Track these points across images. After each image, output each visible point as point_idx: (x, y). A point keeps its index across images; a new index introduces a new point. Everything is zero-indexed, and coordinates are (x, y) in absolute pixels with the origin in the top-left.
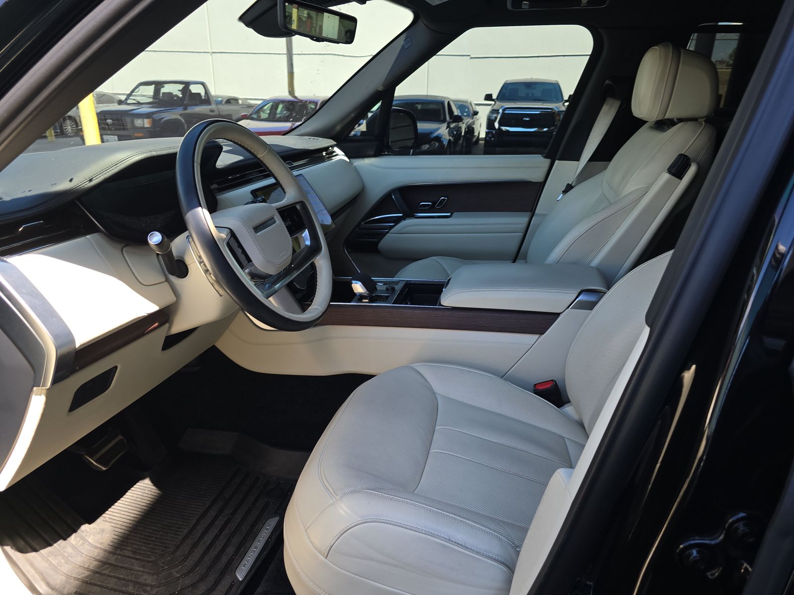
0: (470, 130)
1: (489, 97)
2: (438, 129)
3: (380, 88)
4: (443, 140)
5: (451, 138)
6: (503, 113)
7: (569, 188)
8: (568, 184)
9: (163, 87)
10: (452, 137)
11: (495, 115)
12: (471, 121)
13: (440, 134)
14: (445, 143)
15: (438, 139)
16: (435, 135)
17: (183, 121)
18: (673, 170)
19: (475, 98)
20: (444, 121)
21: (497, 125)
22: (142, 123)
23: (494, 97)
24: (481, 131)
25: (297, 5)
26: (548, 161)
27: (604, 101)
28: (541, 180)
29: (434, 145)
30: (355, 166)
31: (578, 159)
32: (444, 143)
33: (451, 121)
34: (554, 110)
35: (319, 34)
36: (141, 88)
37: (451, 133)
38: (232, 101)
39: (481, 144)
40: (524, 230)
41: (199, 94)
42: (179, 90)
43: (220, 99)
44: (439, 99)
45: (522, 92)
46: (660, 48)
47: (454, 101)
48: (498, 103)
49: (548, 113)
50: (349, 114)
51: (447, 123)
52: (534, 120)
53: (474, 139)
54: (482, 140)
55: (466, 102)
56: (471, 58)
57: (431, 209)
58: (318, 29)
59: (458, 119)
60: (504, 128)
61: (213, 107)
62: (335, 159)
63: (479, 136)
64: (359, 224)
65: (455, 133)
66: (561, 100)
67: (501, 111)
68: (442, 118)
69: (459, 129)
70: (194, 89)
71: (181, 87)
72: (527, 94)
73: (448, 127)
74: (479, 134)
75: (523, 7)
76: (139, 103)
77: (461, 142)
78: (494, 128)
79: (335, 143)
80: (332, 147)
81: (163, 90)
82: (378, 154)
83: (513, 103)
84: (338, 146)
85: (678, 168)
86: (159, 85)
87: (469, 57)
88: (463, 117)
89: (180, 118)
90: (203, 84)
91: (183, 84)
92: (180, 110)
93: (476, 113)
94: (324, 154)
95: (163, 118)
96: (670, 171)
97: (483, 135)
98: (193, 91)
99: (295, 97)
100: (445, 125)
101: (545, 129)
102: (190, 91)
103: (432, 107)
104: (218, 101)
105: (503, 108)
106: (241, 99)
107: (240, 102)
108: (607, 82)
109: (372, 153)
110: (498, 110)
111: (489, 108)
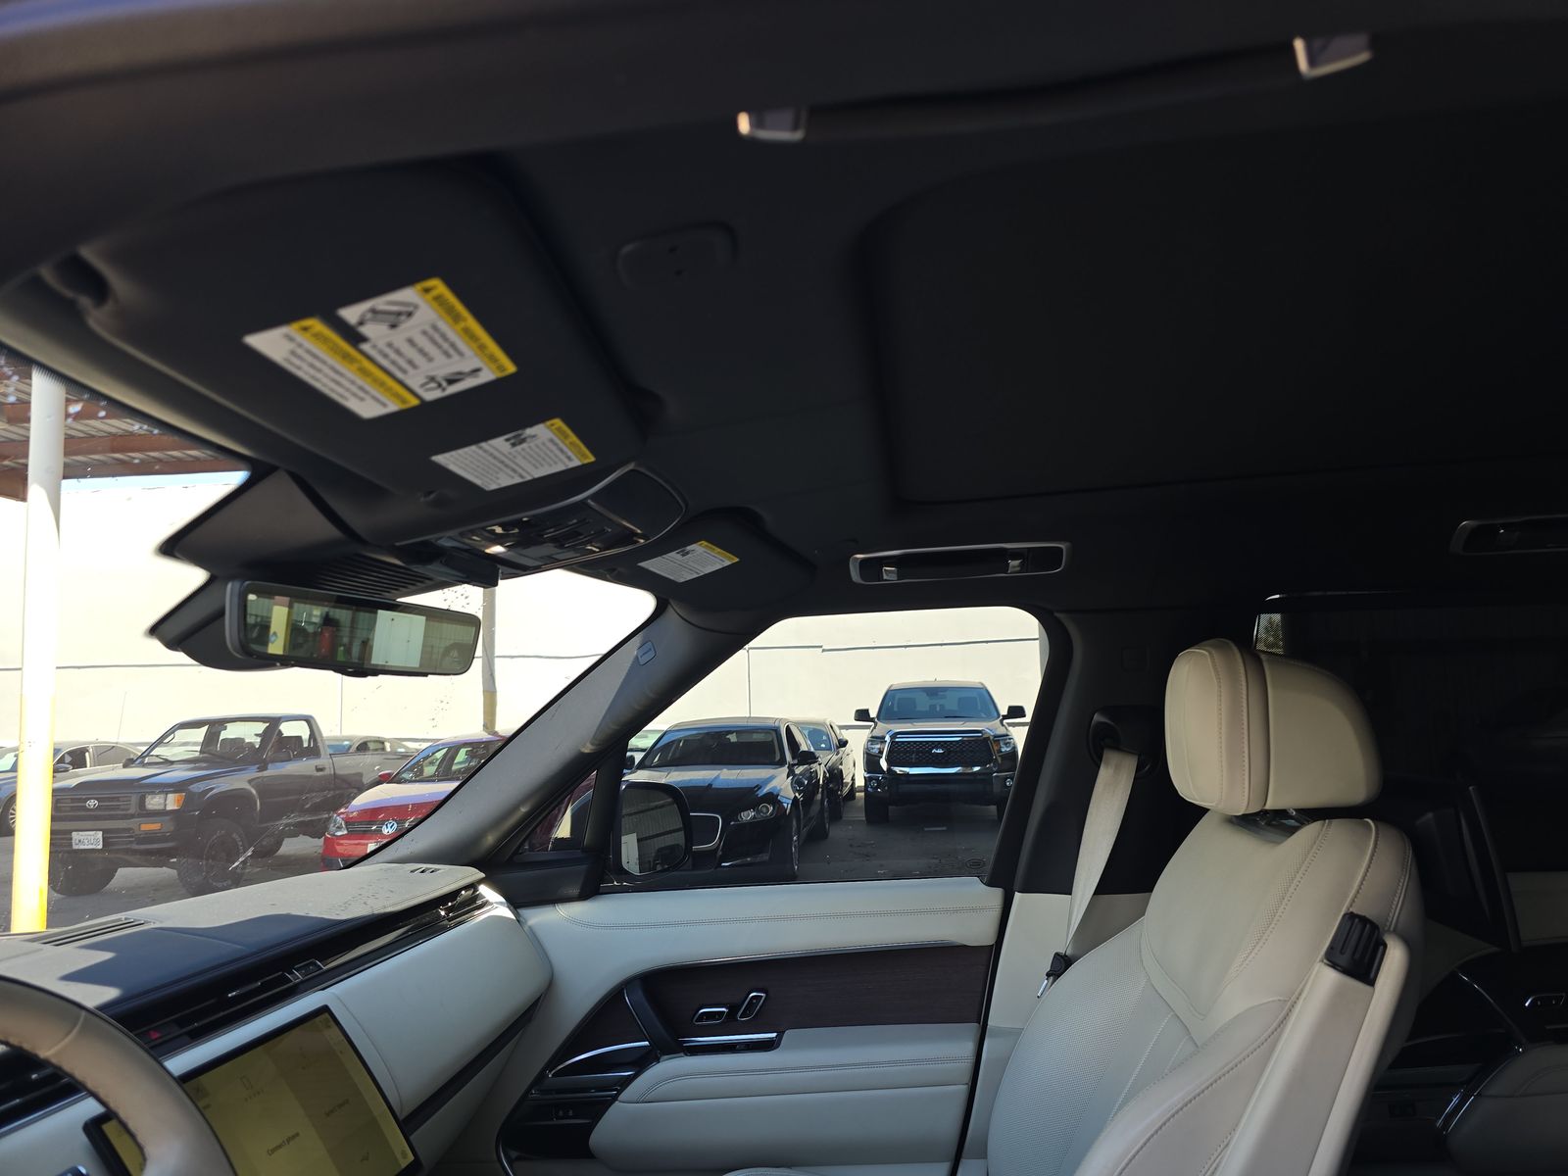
0: (835, 775)
1: (862, 715)
2: (772, 778)
3: (588, 749)
4: (784, 800)
5: (797, 794)
6: (893, 743)
7: (1061, 965)
8: (1057, 955)
9: (225, 728)
10: (800, 792)
11: (878, 746)
12: (835, 758)
13: (775, 787)
14: (787, 805)
15: (772, 798)
16: (765, 790)
17: (254, 792)
18: (1344, 960)
19: (838, 714)
20: (782, 762)
21: (884, 764)
22: (162, 801)
23: (873, 714)
24: (856, 773)
25: (286, 599)
26: (996, 895)
27: (1100, 759)
28: (988, 939)
29: (764, 810)
30: (530, 927)
31: (1066, 888)
32: (785, 805)
33: (796, 761)
34: (986, 733)
35: (359, 659)
36: (179, 733)
37: (797, 783)
38: (371, 746)
39: (861, 798)
40: (967, 1077)
41: (299, 738)
42: (257, 735)
43: (346, 743)
44: (770, 723)
45: (924, 703)
46: (1210, 653)
47: (797, 724)
48: (879, 723)
49: (977, 741)
50: (515, 808)
51: (787, 766)
52: (953, 752)
53: (846, 790)
54: (861, 791)
55: (823, 724)
57: (729, 1024)
58: (356, 650)
59: (809, 758)
60: (898, 770)
61: (323, 761)
62: (481, 916)
63: (853, 784)
64: (541, 1076)
65: (806, 782)
66: (995, 714)
67: (888, 739)
68: (778, 757)
69: (813, 776)
70: (288, 729)
71: (261, 727)
72: (933, 707)
73: (791, 773)
74: (853, 779)
75: (885, 577)
76: (167, 762)
77: (819, 796)
78: (881, 770)
79: (483, 875)
80: (473, 886)
81: (224, 735)
82: (590, 891)
83: (910, 725)
84: (490, 880)
85: (1354, 953)
86: (216, 725)
87: (821, 649)
88: (817, 753)
89: (248, 787)
90: (309, 720)
91: (264, 722)
92: (253, 773)
93: (843, 744)
94: (443, 913)
95: (212, 789)
96: (1332, 959)
97: (860, 782)
98: (286, 733)
99: (495, 733)
100: (785, 770)
101: (976, 769)
102: (280, 733)
103: (757, 737)
104: (344, 746)
105: (892, 733)
106: (389, 740)
107: (388, 746)
108: (1097, 718)
109: (575, 891)
110: (884, 737)
111: (865, 734)
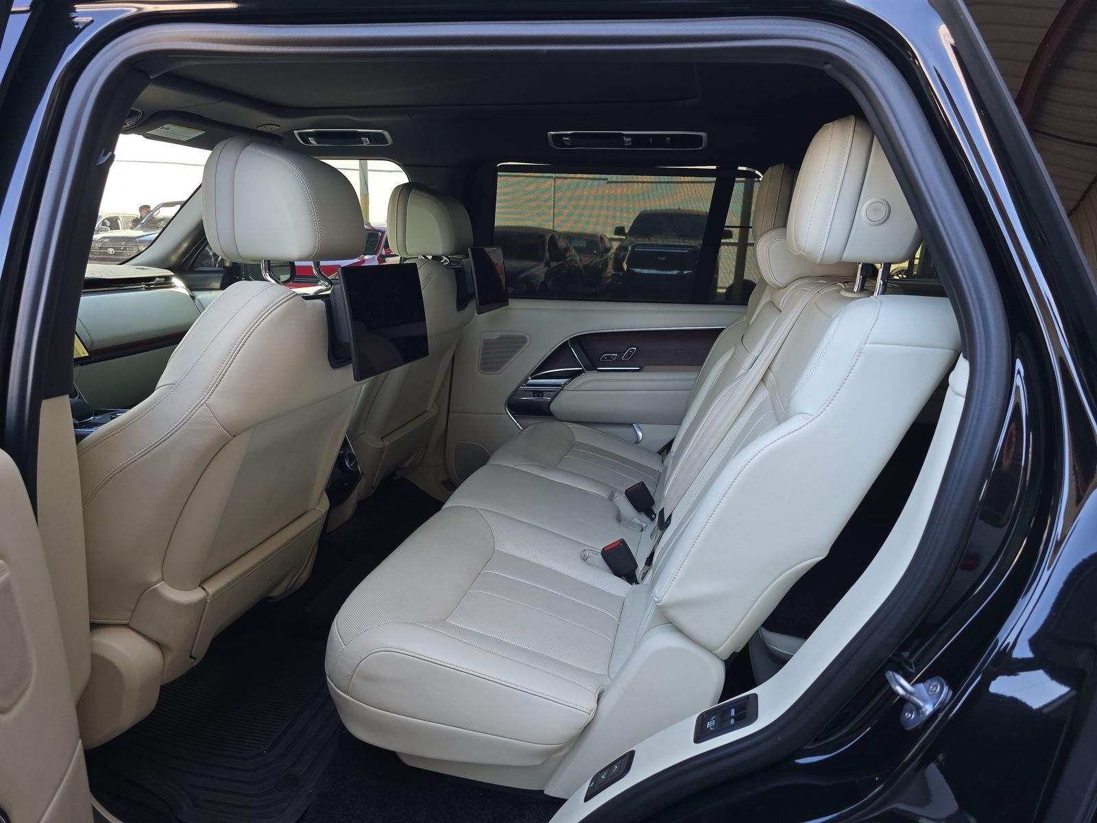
1: (620, 231)
2: (530, 268)
6: (632, 251)
11: (624, 253)
13: (531, 274)
16: (523, 275)
19: (607, 230)
20: (540, 259)
21: (625, 266)
23: (627, 231)
30: (198, 300)
37: (550, 273)
48: (628, 238)
51: (544, 262)
52: (672, 261)
56: (608, 182)
60: (634, 270)
62: (173, 291)
67: (630, 248)
68: (538, 255)
73: (547, 266)
78: (622, 269)
79: (173, 273)
80: (168, 277)
84: (176, 276)
87: (605, 181)
93: (608, 251)
100: (542, 264)
101: (687, 272)
105: (633, 245)
109: (218, 285)
110: (627, 247)
111: (618, 244)
